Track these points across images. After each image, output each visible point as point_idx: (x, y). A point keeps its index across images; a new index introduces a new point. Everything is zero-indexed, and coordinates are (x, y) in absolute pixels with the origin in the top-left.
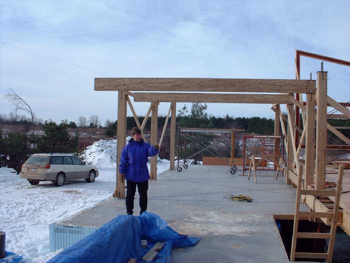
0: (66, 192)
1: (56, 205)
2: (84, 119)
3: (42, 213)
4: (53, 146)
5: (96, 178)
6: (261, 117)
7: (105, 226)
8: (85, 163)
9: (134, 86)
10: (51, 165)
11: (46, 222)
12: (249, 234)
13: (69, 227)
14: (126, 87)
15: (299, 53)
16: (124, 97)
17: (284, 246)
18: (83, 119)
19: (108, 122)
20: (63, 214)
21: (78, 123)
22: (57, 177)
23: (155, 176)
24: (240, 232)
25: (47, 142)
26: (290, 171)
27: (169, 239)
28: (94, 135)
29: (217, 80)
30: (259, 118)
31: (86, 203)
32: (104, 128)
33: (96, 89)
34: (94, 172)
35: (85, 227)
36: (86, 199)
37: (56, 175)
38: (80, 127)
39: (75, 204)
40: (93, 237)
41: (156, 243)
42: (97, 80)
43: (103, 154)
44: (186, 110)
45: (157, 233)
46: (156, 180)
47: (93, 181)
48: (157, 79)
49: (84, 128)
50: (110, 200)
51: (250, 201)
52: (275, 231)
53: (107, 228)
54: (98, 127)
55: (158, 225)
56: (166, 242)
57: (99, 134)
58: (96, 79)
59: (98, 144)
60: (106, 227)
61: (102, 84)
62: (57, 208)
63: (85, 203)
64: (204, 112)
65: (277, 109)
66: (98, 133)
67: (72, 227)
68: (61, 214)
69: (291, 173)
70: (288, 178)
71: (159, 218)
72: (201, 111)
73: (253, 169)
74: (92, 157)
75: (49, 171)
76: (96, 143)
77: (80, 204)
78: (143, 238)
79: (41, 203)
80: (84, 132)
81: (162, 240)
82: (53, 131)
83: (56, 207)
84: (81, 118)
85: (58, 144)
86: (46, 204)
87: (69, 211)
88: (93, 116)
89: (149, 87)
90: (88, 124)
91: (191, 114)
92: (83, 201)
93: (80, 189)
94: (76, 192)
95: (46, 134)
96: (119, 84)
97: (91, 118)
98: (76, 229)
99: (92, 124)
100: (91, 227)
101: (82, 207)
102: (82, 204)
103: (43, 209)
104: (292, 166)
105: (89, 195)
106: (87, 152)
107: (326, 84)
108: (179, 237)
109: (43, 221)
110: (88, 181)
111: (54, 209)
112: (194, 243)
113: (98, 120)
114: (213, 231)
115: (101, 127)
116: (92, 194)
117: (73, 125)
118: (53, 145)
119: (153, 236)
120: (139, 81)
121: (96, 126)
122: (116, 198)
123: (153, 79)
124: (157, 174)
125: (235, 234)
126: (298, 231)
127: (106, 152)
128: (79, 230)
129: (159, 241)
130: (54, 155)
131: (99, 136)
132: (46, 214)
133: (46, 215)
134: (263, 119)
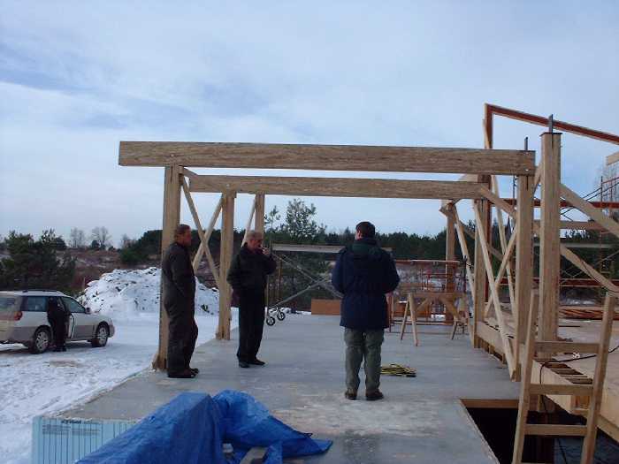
0: (53, 363)
1: (35, 386)
2: (81, 233)
3: (9, 401)
4: (26, 281)
5: (109, 339)
6: (409, 234)
7: (159, 412)
8: (88, 309)
9: (196, 157)
10: (25, 313)
11: (18, 419)
12: (424, 432)
13: (73, 422)
14: (179, 160)
15: (491, 110)
16: (176, 179)
17: (493, 453)
18: (78, 234)
19: (125, 239)
20: (51, 404)
21: (68, 241)
22: (35, 336)
23: (226, 333)
24: (406, 429)
25: (13, 271)
26: (479, 323)
27: (276, 442)
28: (100, 263)
29: (352, 148)
30: (404, 235)
31: (94, 383)
32: (119, 250)
33: (122, 162)
34: (106, 327)
35: (105, 422)
36: (93, 375)
37: (34, 330)
38: (74, 249)
39: (74, 386)
40: (140, 431)
41: (248, 450)
42: (125, 146)
43: (119, 296)
44: (277, 215)
45: (252, 431)
46: (229, 339)
47: (104, 345)
48: (240, 145)
49: (81, 250)
50: (147, 373)
51: (412, 375)
52: (470, 427)
53: (165, 415)
54: (107, 249)
55: (250, 414)
56: (271, 447)
57: (110, 262)
58: (123, 144)
59: (110, 278)
60: (163, 412)
61: (133, 154)
62: (39, 393)
63: (92, 382)
64: (311, 219)
65: (450, 211)
66: (108, 259)
67: (80, 422)
68: (47, 402)
69: (481, 326)
70: (475, 336)
71: (253, 400)
72: (304, 218)
73: (410, 319)
74: (99, 302)
75: (19, 324)
76: (107, 277)
77: (82, 384)
78: (226, 439)
79: (6, 383)
80: (80, 256)
81: (262, 444)
82: (25, 251)
83: (35, 391)
84: (75, 231)
85: (35, 276)
86: (15, 386)
87: (63, 397)
88: (97, 228)
89: (225, 159)
90: (89, 243)
91: (286, 223)
92: (87, 380)
93: (81, 357)
94: (73, 364)
95: (12, 256)
96: (168, 155)
97: (94, 231)
98: (88, 427)
99: (95, 243)
100: (118, 421)
101: (88, 390)
102: (86, 386)
103: (8, 395)
104: (483, 313)
105: (99, 369)
106: (90, 291)
107: (559, 155)
108: (295, 437)
109: (10, 417)
110: (95, 344)
111: (31, 395)
112: (323, 449)
113: (107, 236)
114: (353, 427)
115: (112, 248)
116: (104, 367)
117: (60, 244)
118: (26, 277)
119: (244, 437)
120: (206, 148)
121: (103, 247)
122: (158, 370)
123: (232, 144)
124: (231, 329)
125: (397, 433)
126: (528, 422)
127: (126, 293)
128: (94, 427)
129: (254, 446)
130: (30, 293)
131: (108, 264)
132: (16, 403)
133: (17, 406)
134: (412, 236)
